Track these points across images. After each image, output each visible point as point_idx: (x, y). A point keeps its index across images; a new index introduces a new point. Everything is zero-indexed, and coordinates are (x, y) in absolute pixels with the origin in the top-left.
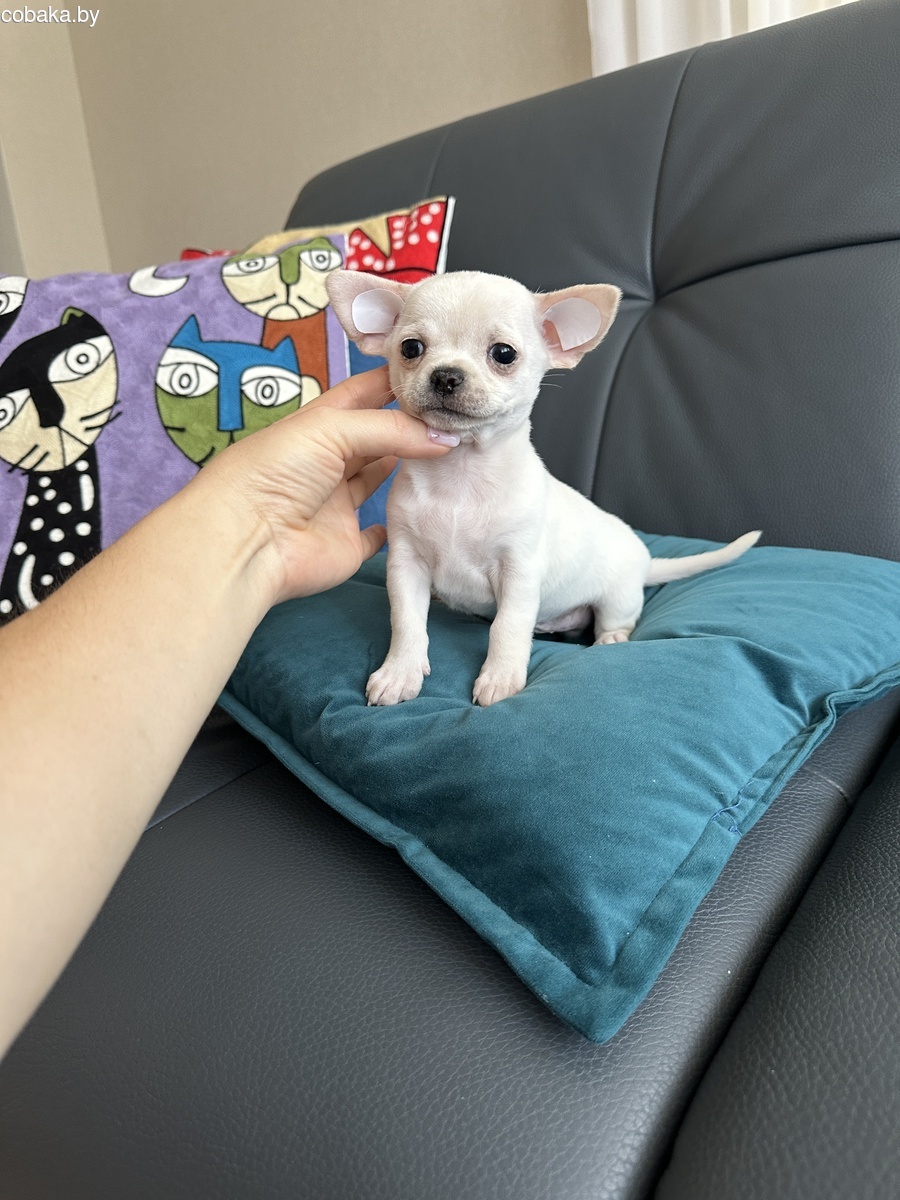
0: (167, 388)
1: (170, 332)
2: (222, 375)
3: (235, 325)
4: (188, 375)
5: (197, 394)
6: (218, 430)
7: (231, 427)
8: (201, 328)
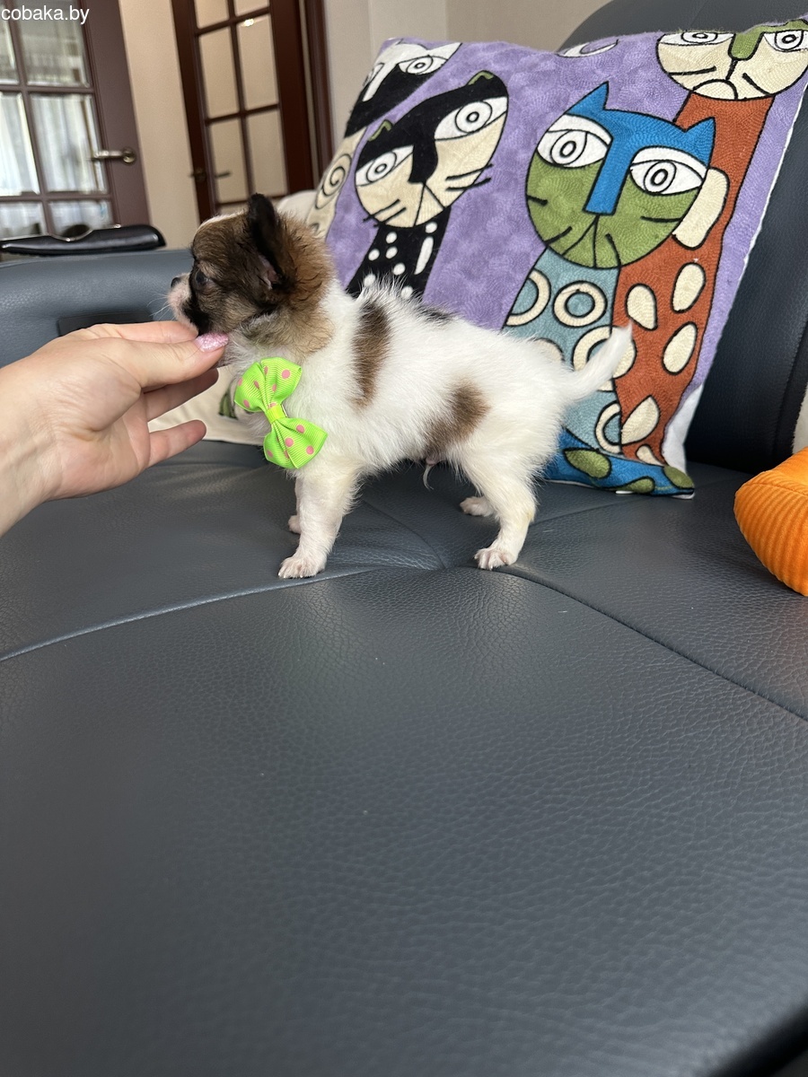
0: (545, 155)
2: (612, 150)
4: (574, 143)
5: (571, 165)
6: (584, 210)
7: (600, 209)
8: (610, 96)
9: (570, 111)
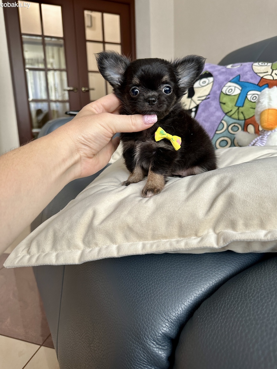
0: (224, 92)
1: (231, 78)
2: (242, 91)
3: (252, 78)
4: (232, 90)
5: (232, 95)
6: (235, 105)
7: (239, 105)
8: (240, 78)
9: (230, 81)
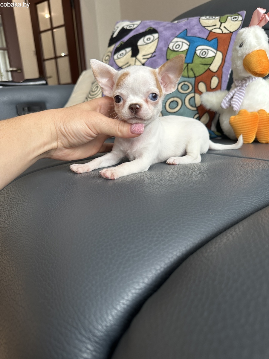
0: (171, 48)
1: (178, 33)
2: (190, 46)
3: (200, 32)
4: (179, 45)
5: (179, 51)
7: (188, 62)
8: (188, 33)
9: (177, 37)
